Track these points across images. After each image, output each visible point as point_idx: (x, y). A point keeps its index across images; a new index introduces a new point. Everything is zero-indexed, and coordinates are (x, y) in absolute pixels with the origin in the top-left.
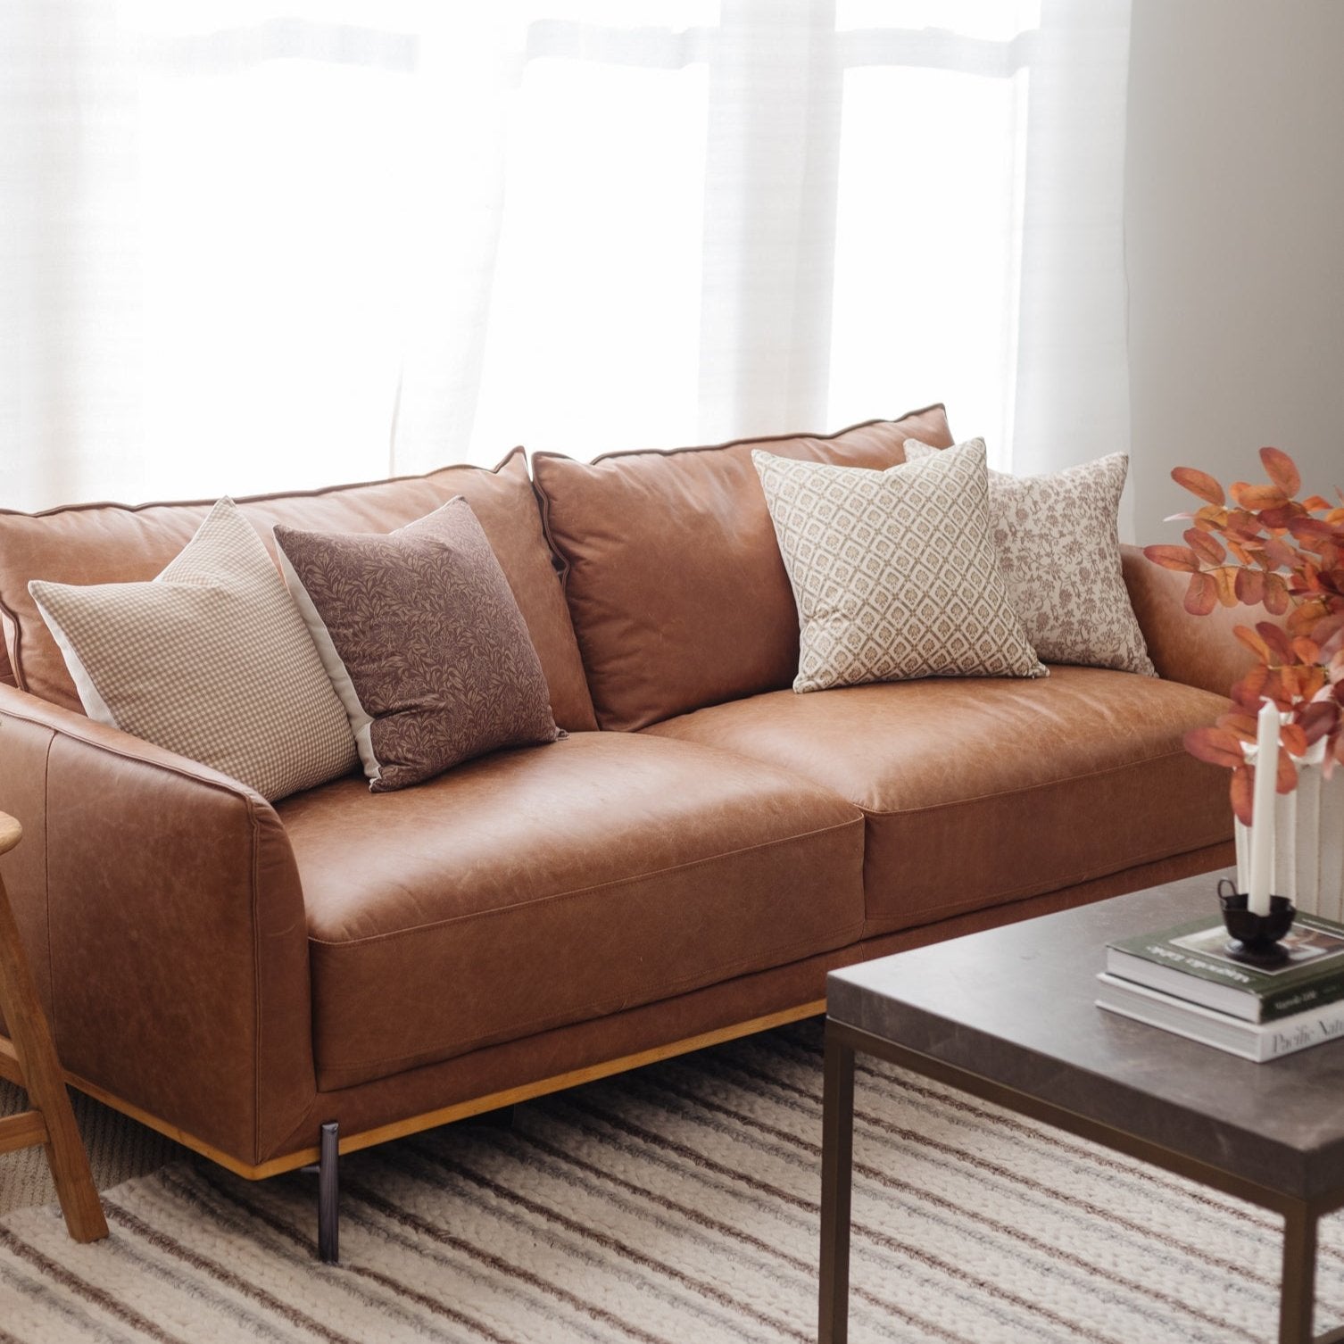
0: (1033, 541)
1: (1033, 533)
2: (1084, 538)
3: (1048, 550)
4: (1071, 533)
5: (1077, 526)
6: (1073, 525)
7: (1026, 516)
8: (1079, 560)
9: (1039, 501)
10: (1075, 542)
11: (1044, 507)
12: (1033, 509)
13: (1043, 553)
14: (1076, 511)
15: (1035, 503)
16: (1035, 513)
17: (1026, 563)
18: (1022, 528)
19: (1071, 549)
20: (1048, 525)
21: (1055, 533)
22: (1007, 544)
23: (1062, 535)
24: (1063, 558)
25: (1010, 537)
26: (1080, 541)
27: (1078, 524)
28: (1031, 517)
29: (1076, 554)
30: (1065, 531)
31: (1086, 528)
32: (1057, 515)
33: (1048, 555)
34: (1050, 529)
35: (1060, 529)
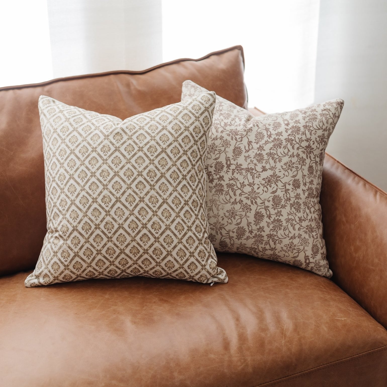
0: (241, 174)
1: (242, 167)
2: (283, 172)
3: (251, 181)
4: (272, 168)
5: (278, 163)
6: (275, 162)
7: (240, 153)
8: (274, 189)
9: (254, 141)
10: (274, 175)
11: (256, 146)
12: (247, 148)
13: (246, 183)
14: (280, 151)
15: (250, 143)
16: (247, 151)
17: (233, 190)
18: (235, 163)
19: (269, 181)
20: (255, 161)
21: (259, 168)
22: (222, 174)
23: (264, 169)
24: (262, 187)
25: (225, 169)
26: (278, 174)
27: (280, 161)
28: (244, 154)
29: (273, 185)
30: (268, 166)
31: (285, 164)
32: (264, 153)
33: (250, 185)
34: (256, 165)
35: (264, 164)
